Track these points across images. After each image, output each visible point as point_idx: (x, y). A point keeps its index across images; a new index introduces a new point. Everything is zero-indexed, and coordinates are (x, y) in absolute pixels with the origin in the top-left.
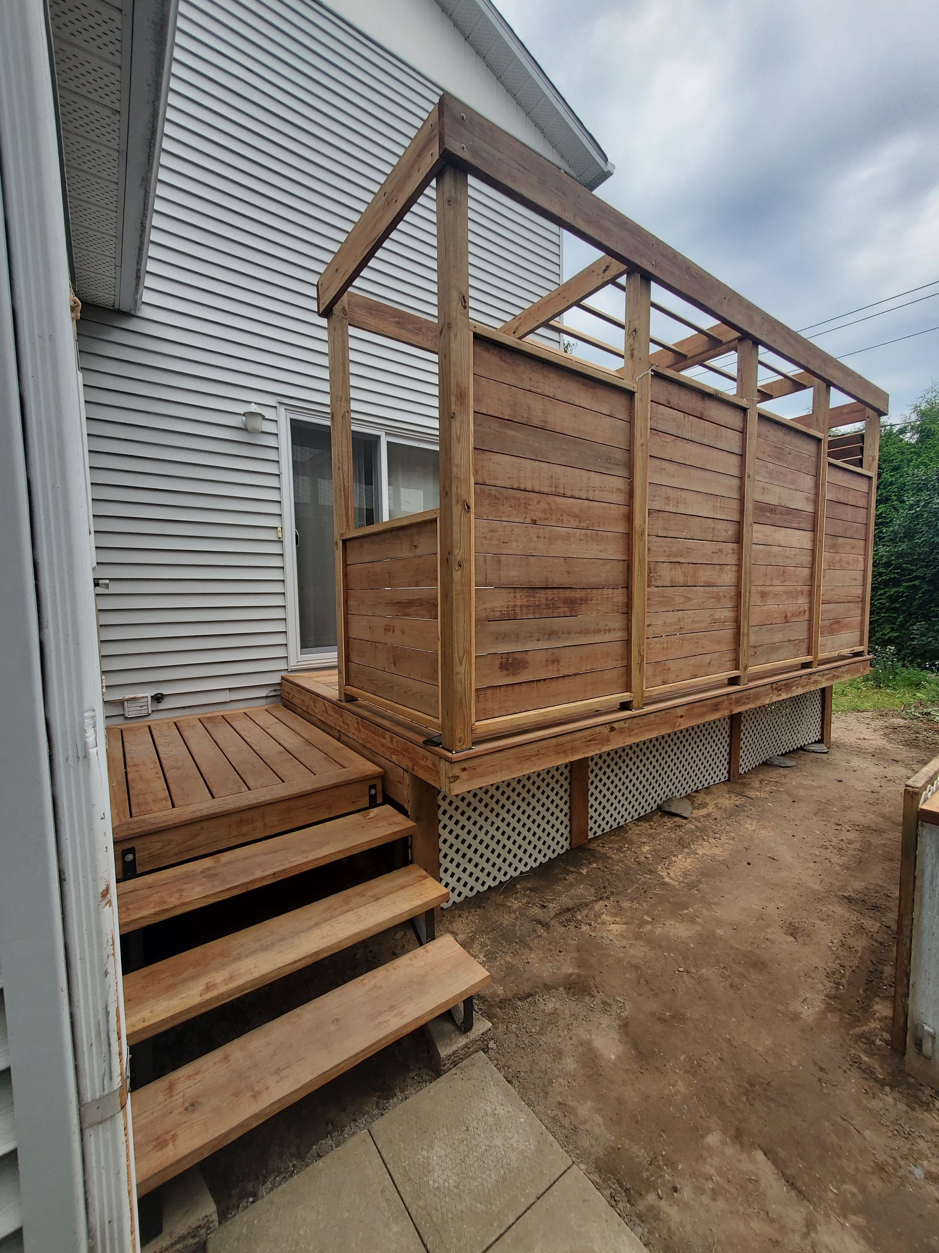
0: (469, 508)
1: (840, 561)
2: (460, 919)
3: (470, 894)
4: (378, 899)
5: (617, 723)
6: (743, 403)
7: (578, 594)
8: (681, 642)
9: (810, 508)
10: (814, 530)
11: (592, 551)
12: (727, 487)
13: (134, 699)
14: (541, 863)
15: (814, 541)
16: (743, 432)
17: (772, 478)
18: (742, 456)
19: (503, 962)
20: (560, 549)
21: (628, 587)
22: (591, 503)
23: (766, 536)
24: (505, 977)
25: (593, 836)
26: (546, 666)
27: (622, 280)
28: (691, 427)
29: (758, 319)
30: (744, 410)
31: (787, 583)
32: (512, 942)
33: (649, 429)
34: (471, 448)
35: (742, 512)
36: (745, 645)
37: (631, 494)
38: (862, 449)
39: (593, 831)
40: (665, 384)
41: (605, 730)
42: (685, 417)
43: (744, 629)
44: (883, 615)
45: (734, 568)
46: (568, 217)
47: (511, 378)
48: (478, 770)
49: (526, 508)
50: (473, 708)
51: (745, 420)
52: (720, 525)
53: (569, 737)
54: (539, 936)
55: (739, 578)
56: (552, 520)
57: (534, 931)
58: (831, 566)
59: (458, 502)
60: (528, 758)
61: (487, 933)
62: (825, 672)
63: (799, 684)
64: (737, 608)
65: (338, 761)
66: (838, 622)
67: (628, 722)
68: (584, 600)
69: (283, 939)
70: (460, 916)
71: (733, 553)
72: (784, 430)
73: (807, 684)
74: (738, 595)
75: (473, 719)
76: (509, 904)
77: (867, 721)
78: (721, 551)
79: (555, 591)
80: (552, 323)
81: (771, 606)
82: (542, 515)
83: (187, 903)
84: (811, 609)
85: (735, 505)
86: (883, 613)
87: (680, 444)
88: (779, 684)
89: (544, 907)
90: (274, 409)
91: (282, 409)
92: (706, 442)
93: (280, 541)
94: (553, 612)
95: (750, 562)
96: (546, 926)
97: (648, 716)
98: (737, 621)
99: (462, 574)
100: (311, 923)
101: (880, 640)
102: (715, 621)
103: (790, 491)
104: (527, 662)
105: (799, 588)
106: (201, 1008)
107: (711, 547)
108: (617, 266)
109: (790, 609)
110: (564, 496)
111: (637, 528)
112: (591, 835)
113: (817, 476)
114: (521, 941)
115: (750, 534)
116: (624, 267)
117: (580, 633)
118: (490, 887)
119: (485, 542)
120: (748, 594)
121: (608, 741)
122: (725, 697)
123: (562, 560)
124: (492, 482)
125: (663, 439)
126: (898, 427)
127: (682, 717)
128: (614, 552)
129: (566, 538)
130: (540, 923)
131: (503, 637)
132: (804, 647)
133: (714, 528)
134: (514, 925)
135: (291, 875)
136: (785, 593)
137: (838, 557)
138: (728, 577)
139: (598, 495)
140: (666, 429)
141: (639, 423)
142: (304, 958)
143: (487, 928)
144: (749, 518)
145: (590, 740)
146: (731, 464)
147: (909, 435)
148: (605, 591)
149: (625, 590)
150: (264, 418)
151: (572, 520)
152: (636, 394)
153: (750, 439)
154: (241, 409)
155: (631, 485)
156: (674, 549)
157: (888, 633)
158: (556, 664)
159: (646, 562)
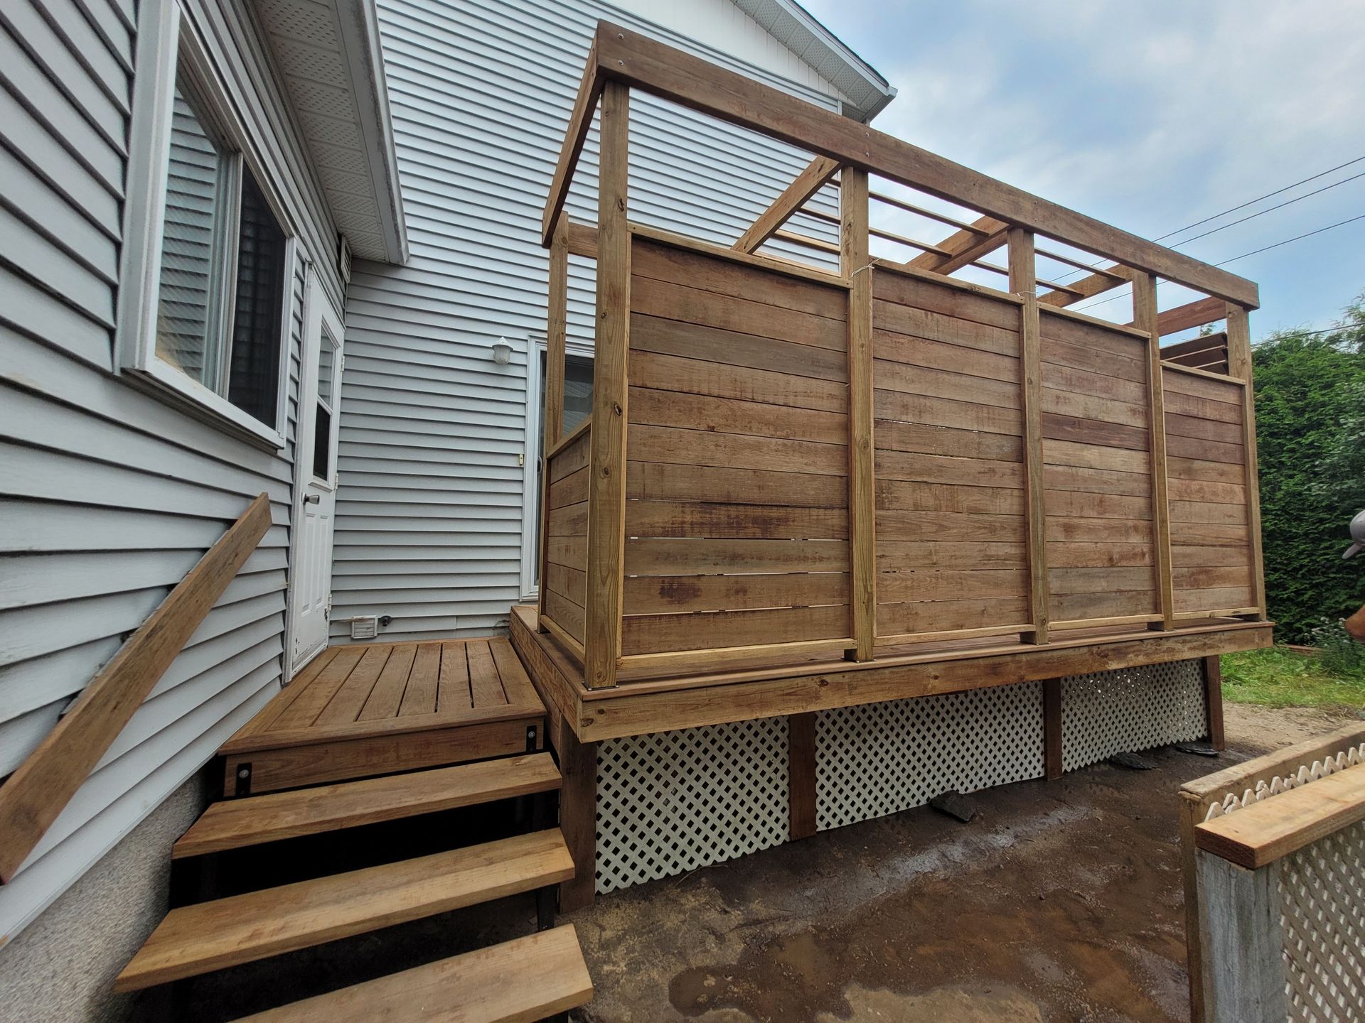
0: (620, 411)
1: (1200, 490)
2: (617, 910)
3: (640, 881)
4: (491, 863)
5: (830, 676)
6: (1017, 298)
7: (775, 513)
8: (934, 580)
9: (1139, 423)
10: (1148, 449)
11: (795, 463)
12: (999, 394)
13: (361, 620)
14: (744, 853)
15: (1150, 463)
16: (1019, 331)
17: (1071, 385)
18: (1019, 359)
19: (646, 978)
20: (747, 460)
21: (847, 507)
22: (790, 410)
23: (1067, 454)
24: (640, 999)
25: (825, 828)
26: (727, 596)
27: (837, 177)
28: (937, 326)
29: (1028, 206)
30: (1018, 306)
31: (1107, 515)
32: (669, 953)
33: (871, 329)
34: (626, 348)
35: (1023, 425)
36: (1040, 591)
37: (848, 400)
38: (1225, 352)
39: (825, 822)
40: (896, 279)
41: (813, 684)
42: (927, 315)
43: (1037, 570)
44: (1332, 575)
45: (1016, 493)
46: (750, 116)
47: (682, 278)
48: (622, 715)
49: (701, 413)
50: (619, 639)
51: (1020, 318)
52: (990, 440)
53: (756, 687)
54: (707, 951)
55: (1025, 505)
56: (736, 427)
57: (703, 942)
58: (1183, 496)
59: (606, 404)
60: (695, 707)
61: (641, 934)
62: (1188, 638)
63: (1140, 651)
64: (1025, 542)
65: (509, 696)
66: (1207, 572)
67: (847, 676)
68: (783, 521)
69: (363, 894)
70: (618, 906)
71: (1013, 474)
72: (1085, 329)
73: (1156, 652)
74: (1025, 526)
75: (619, 652)
76: (683, 901)
77: (1302, 720)
78: (992, 471)
79: (741, 508)
80: (778, 232)
81: (1082, 542)
82: (723, 422)
83: (270, 832)
84: (1153, 552)
85: (1013, 416)
86: (1333, 573)
87: (921, 345)
88: (1103, 647)
89: (726, 912)
90: (524, 343)
91: (532, 342)
92: (961, 342)
93: (521, 468)
94: (737, 533)
95: (1041, 487)
96: (720, 938)
97: (881, 671)
98: (1025, 560)
99: (609, 483)
100: (405, 879)
101: (1333, 610)
102: (989, 558)
103: (1101, 401)
104: (699, 590)
105: (1130, 523)
106: (233, 958)
107: (976, 466)
108: (831, 164)
109: (1116, 550)
110: (753, 401)
111: (858, 438)
112: (821, 827)
113: (1146, 383)
114: (680, 953)
115: (1038, 452)
116: (836, 163)
117: (777, 559)
118: (668, 875)
119: (643, 449)
120: (1040, 526)
121: (817, 698)
122: (1009, 658)
123: (751, 473)
124: (655, 385)
125: (894, 339)
126: (1326, 335)
127: (936, 677)
128: (827, 467)
129: (757, 448)
130: (714, 933)
131: (668, 558)
132: (1146, 601)
133: (979, 443)
134: (677, 930)
135: (396, 817)
136: (1105, 528)
137: (1195, 485)
138: (1007, 504)
139: (801, 401)
140: (899, 329)
141: (856, 323)
142: (370, 920)
143: (644, 927)
144: (1034, 431)
145: (788, 694)
146: (1006, 369)
147: (1345, 344)
148: (814, 512)
149: (844, 511)
150: (512, 350)
151: (764, 428)
152: (852, 291)
153: (1029, 338)
154: (490, 343)
155: (849, 390)
156: (917, 466)
157: (1344, 601)
158: (741, 594)
159: (873, 481)
